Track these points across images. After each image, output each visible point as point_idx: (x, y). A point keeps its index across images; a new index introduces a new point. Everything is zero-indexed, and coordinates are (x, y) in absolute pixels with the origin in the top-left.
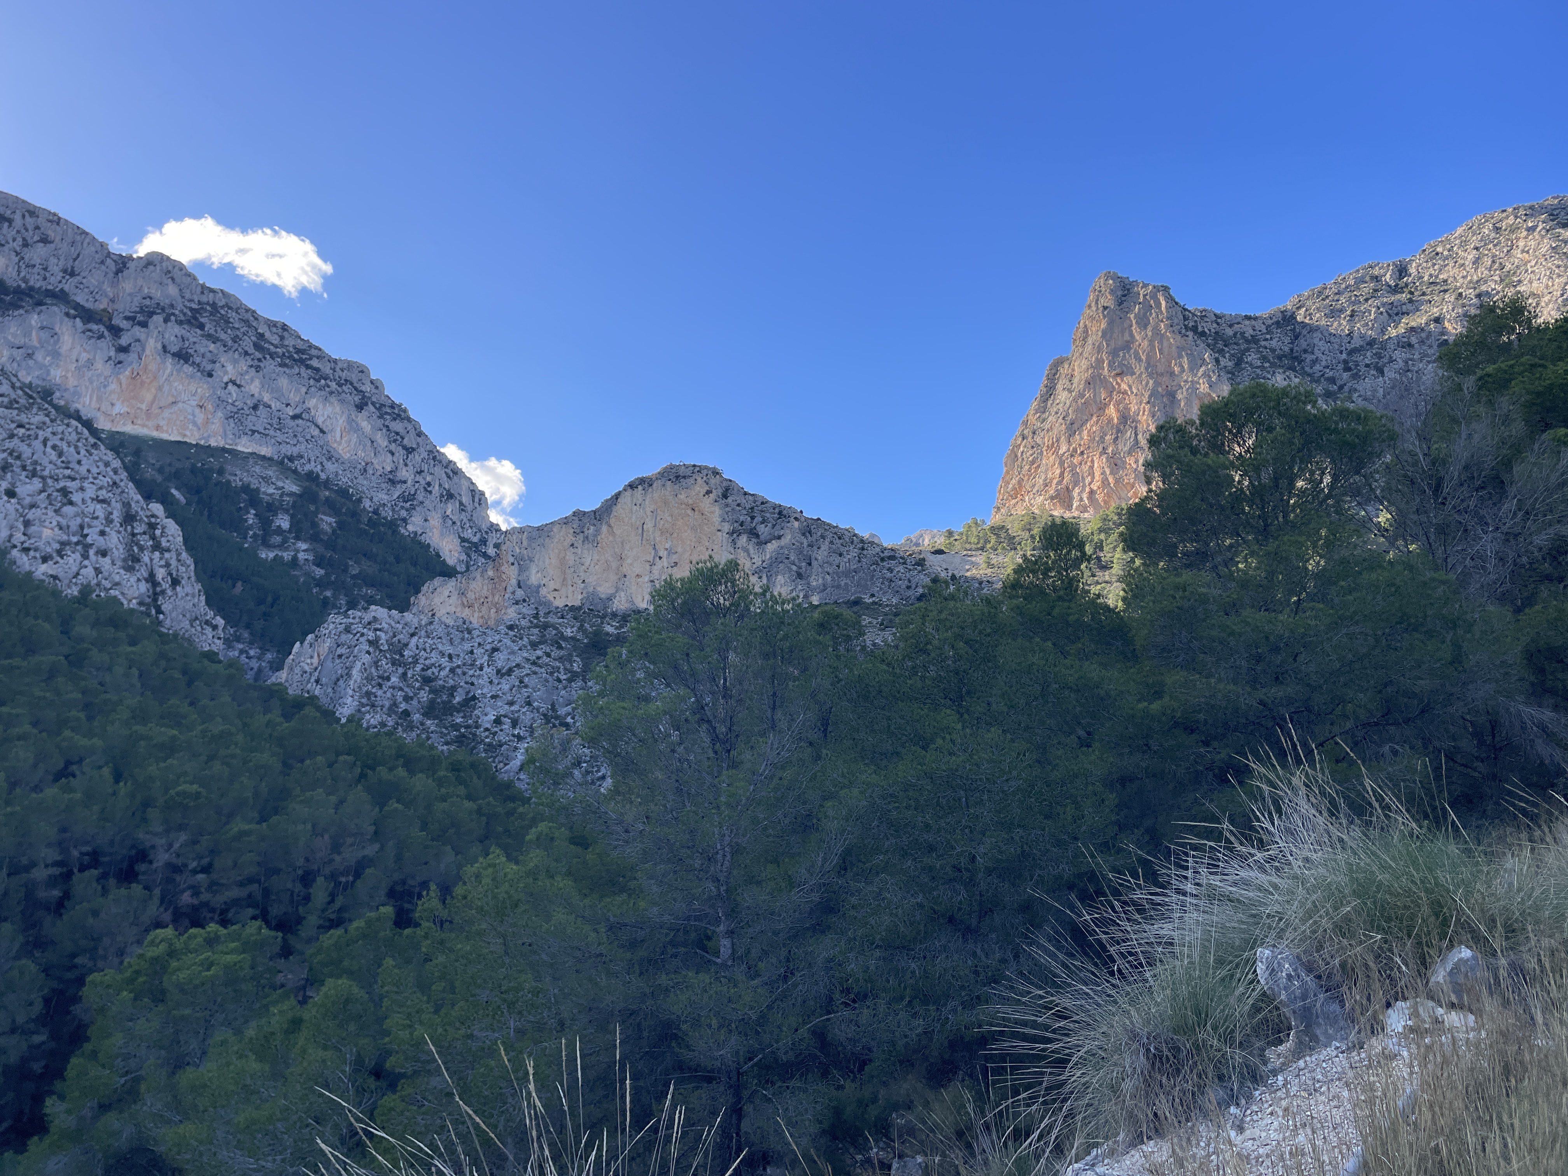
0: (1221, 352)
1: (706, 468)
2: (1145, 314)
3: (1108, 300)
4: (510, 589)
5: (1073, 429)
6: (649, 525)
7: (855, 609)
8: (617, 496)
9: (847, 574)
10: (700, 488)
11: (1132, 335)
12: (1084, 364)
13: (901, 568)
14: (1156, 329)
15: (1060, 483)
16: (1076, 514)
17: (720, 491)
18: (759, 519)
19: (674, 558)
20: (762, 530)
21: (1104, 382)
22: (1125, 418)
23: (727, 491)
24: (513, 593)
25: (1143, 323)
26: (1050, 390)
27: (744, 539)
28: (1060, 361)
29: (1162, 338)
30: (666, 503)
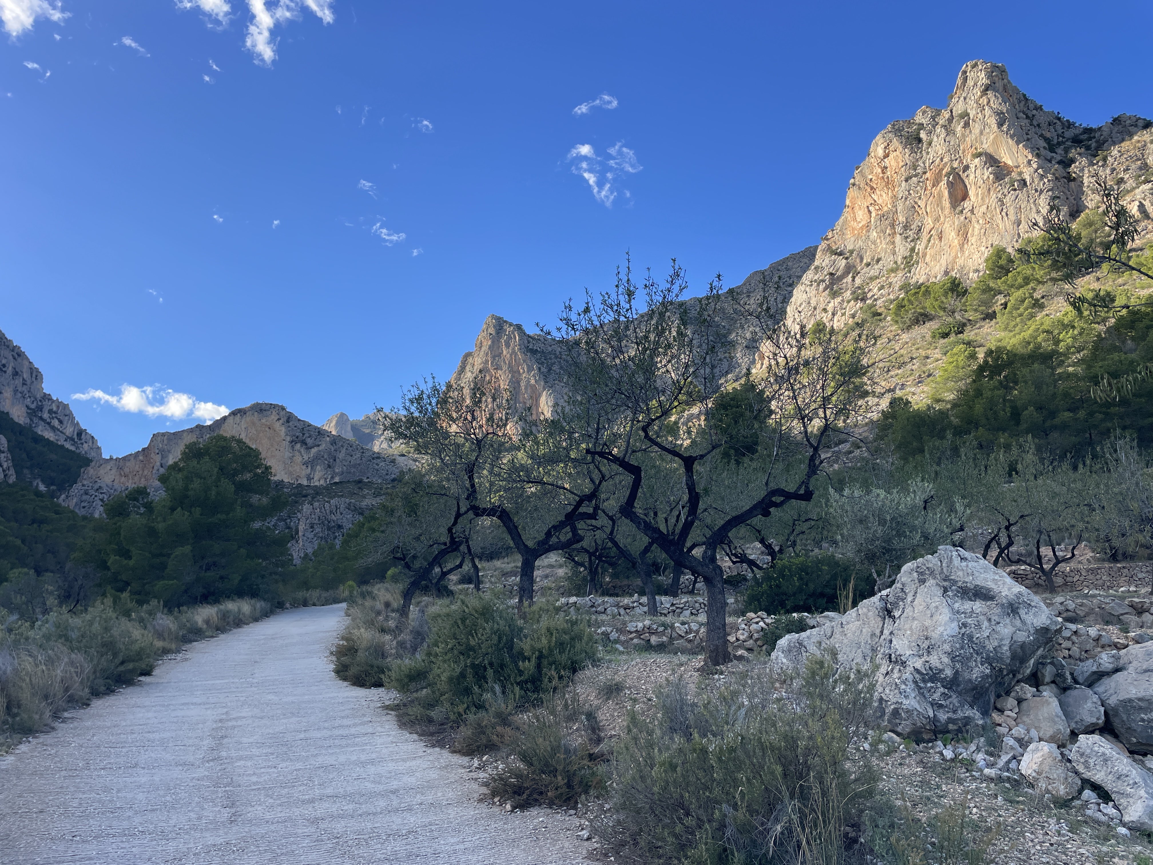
0: (542, 364)
1: (278, 405)
2: (509, 341)
3: (492, 330)
4: (155, 468)
6: (243, 435)
7: (360, 485)
8: (224, 419)
9: (355, 466)
10: (274, 417)
11: (502, 350)
12: (480, 361)
13: (383, 464)
14: (513, 349)
17: (285, 418)
18: (307, 435)
20: (309, 441)
21: (488, 371)
23: (290, 418)
24: (158, 470)
25: (508, 345)
26: (463, 369)
27: (298, 446)
28: (468, 355)
29: (516, 354)
30: (254, 424)
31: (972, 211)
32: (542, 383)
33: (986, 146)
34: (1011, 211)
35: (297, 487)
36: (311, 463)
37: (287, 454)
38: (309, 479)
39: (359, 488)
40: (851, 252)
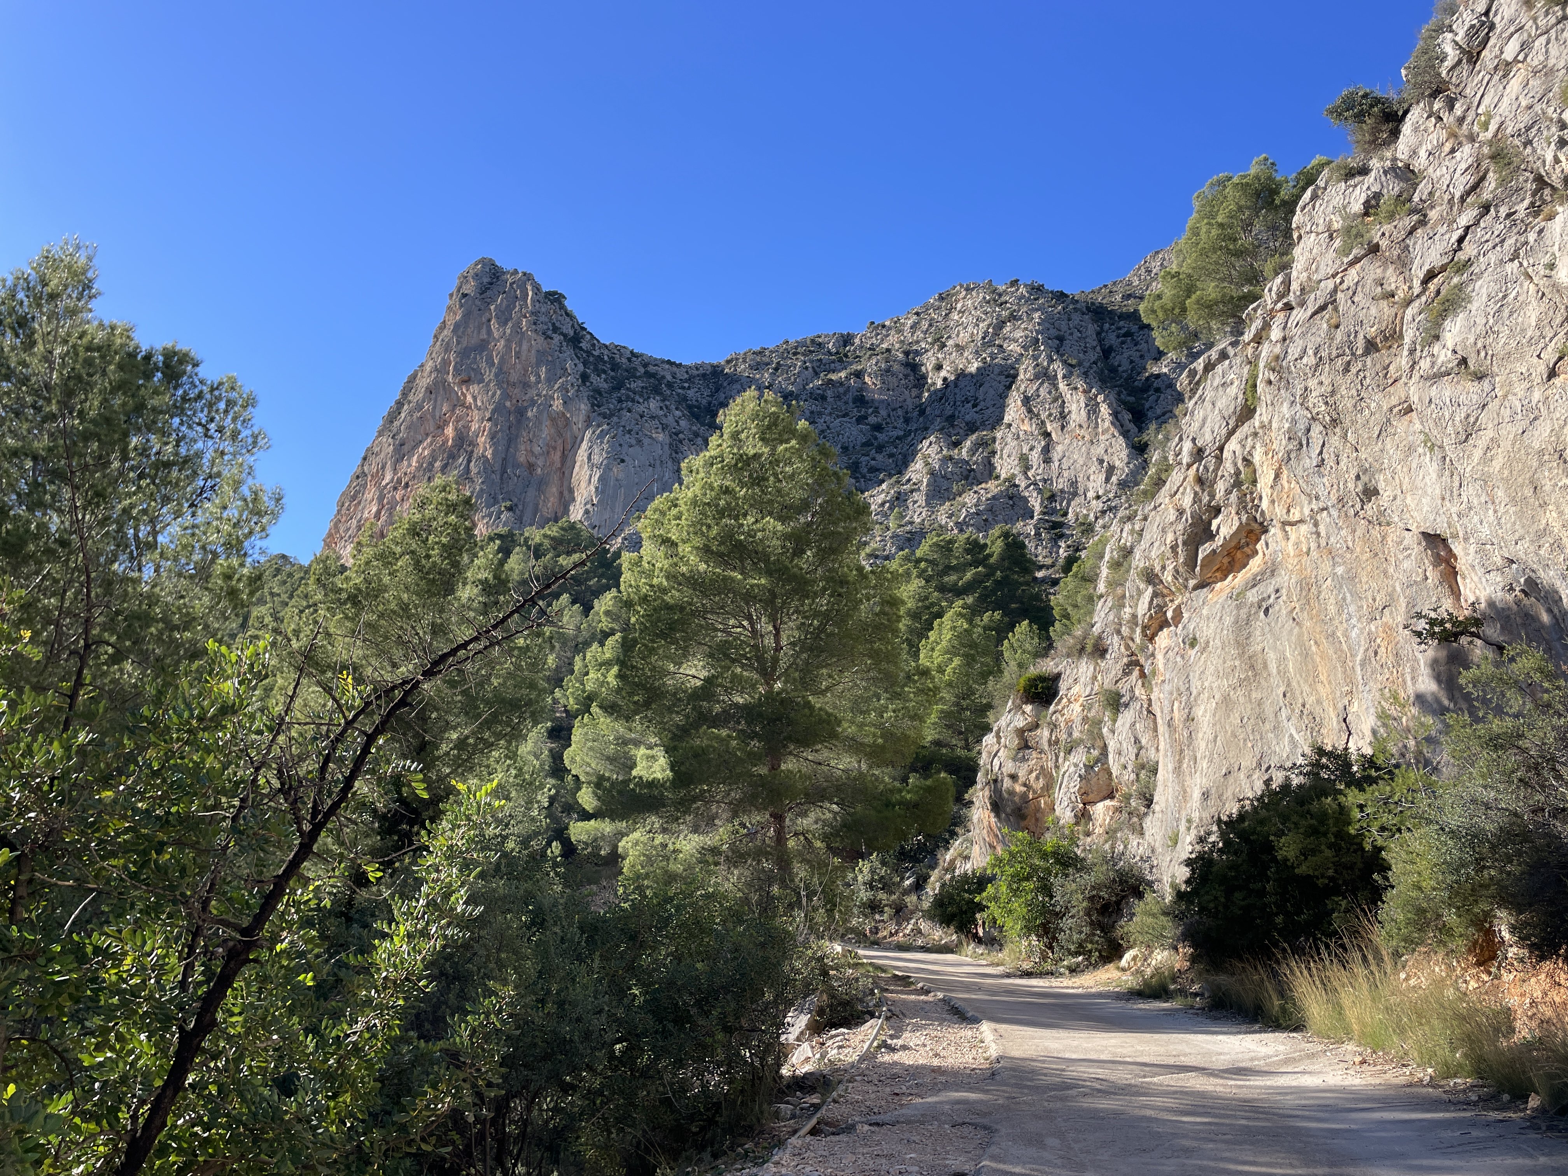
2: (508, 306)
11: (489, 332)
21: (447, 390)
22: (463, 440)
25: (504, 317)
29: (523, 336)
32: (585, 411)
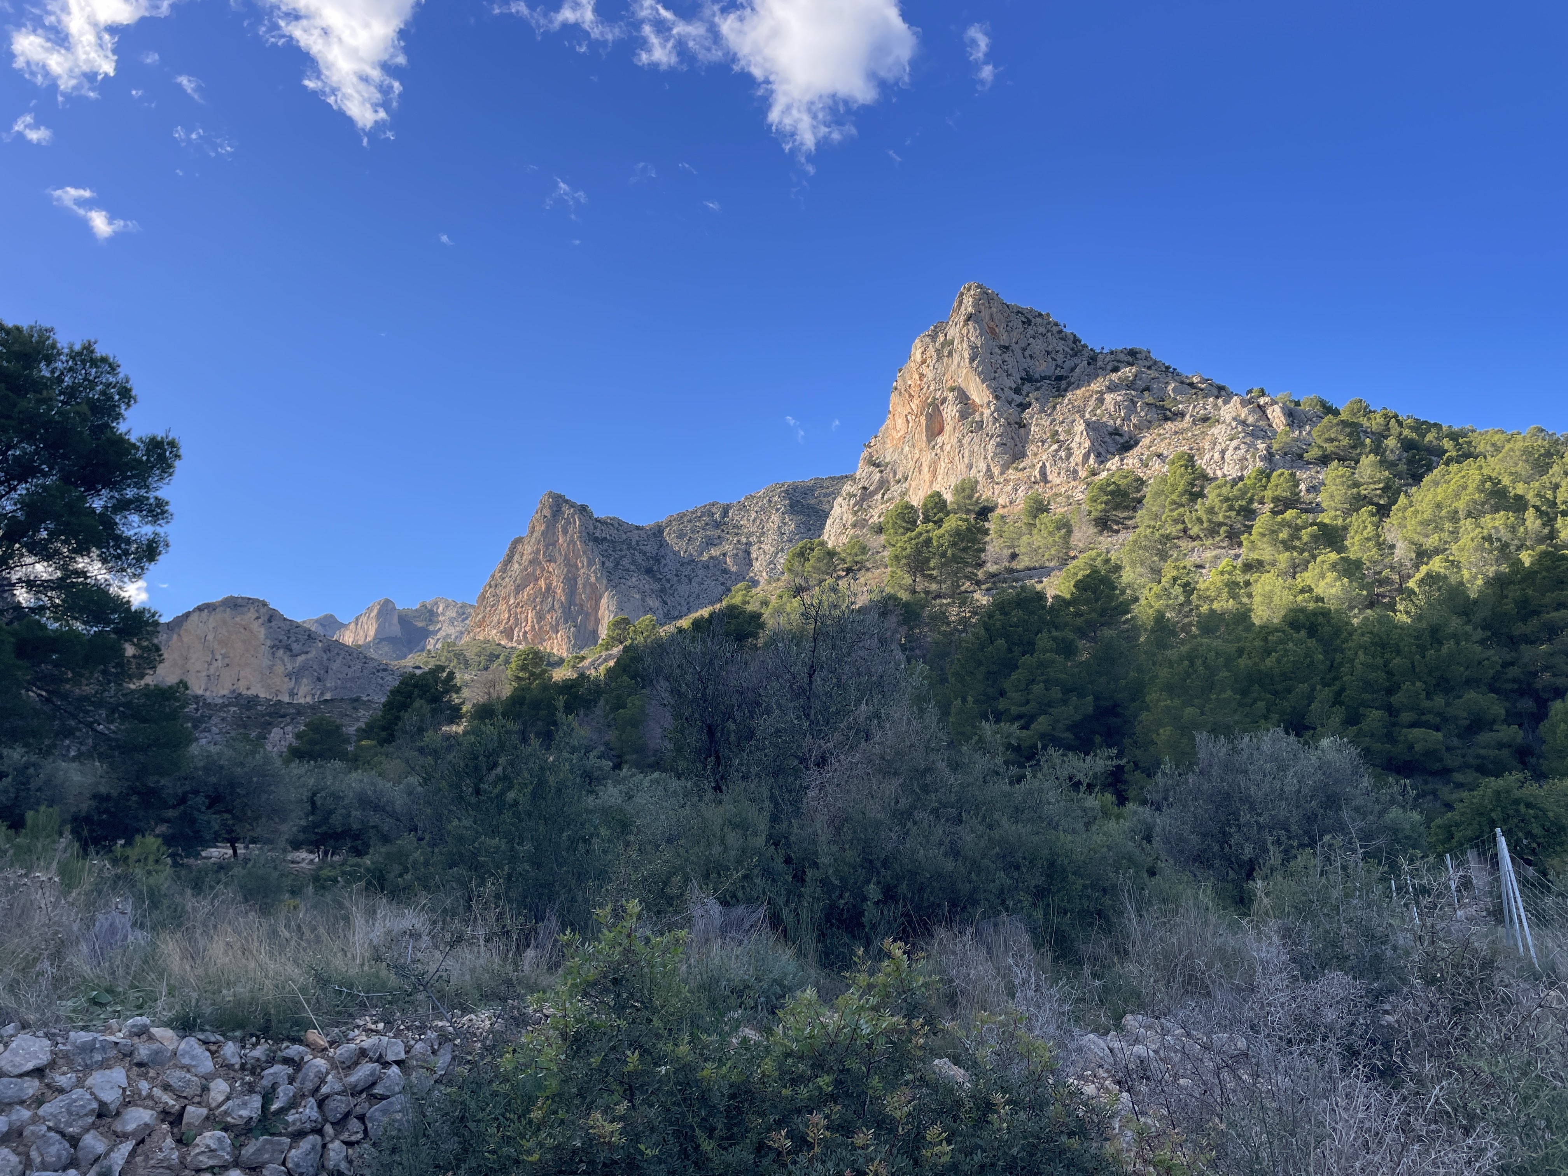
0: (608, 556)
1: (258, 600)
2: (567, 526)
3: (547, 512)
5: (519, 589)
6: (210, 637)
7: (356, 704)
8: (187, 615)
9: (352, 680)
10: (252, 614)
11: (558, 538)
12: (530, 549)
13: (389, 678)
14: (572, 536)
15: (507, 623)
16: (515, 645)
17: (266, 618)
18: (293, 638)
19: (227, 661)
20: (296, 647)
22: (549, 589)
23: (272, 616)
25: (565, 532)
26: (510, 560)
27: (281, 652)
28: (518, 541)
29: (575, 543)
30: (225, 623)
31: (942, 448)
32: (605, 582)
33: (961, 382)
34: (967, 454)
35: (275, 705)
36: (295, 675)
37: (266, 662)
38: (292, 694)
39: (354, 708)
40: (887, 464)
